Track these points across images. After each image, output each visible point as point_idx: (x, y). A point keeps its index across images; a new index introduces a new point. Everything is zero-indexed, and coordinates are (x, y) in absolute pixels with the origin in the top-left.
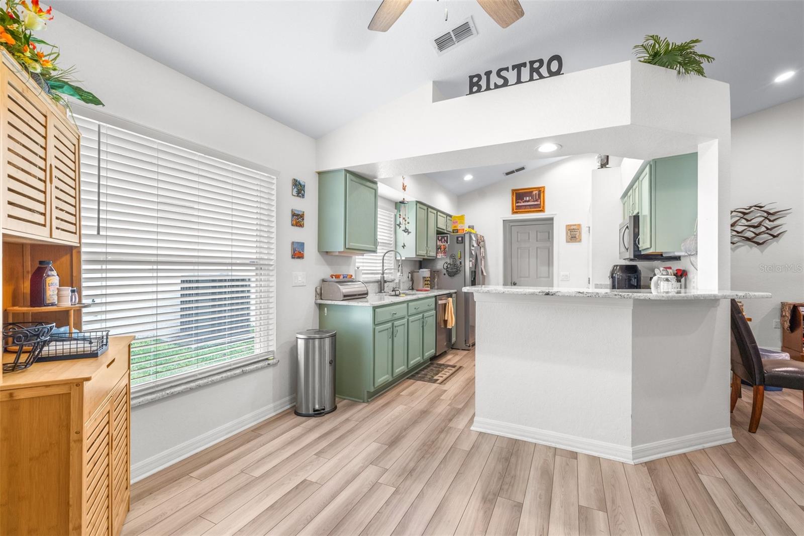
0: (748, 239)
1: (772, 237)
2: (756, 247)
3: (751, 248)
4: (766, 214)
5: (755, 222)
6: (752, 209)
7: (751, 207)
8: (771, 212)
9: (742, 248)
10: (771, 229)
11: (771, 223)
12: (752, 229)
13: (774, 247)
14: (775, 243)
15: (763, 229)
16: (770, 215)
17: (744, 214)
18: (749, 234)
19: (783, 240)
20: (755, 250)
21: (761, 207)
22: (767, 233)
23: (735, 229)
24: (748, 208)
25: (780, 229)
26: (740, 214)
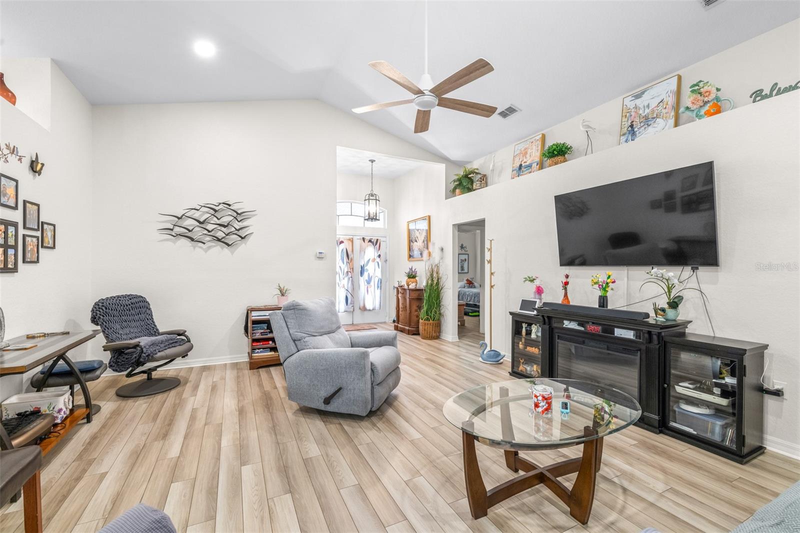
0: (219, 240)
1: (240, 239)
2: (227, 248)
3: (222, 249)
4: (235, 214)
5: (225, 220)
6: (221, 206)
7: (220, 204)
8: (239, 212)
9: (215, 248)
10: (238, 230)
11: (240, 224)
12: (223, 229)
13: (243, 248)
14: (244, 244)
15: (233, 229)
16: (239, 215)
17: (216, 211)
18: (220, 235)
19: (250, 241)
20: (226, 250)
21: (229, 205)
22: (236, 234)
23: (207, 228)
24: (217, 204)
25: (248, 230)
26: (212, 210)
